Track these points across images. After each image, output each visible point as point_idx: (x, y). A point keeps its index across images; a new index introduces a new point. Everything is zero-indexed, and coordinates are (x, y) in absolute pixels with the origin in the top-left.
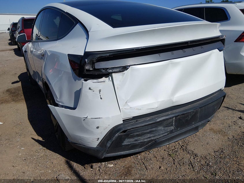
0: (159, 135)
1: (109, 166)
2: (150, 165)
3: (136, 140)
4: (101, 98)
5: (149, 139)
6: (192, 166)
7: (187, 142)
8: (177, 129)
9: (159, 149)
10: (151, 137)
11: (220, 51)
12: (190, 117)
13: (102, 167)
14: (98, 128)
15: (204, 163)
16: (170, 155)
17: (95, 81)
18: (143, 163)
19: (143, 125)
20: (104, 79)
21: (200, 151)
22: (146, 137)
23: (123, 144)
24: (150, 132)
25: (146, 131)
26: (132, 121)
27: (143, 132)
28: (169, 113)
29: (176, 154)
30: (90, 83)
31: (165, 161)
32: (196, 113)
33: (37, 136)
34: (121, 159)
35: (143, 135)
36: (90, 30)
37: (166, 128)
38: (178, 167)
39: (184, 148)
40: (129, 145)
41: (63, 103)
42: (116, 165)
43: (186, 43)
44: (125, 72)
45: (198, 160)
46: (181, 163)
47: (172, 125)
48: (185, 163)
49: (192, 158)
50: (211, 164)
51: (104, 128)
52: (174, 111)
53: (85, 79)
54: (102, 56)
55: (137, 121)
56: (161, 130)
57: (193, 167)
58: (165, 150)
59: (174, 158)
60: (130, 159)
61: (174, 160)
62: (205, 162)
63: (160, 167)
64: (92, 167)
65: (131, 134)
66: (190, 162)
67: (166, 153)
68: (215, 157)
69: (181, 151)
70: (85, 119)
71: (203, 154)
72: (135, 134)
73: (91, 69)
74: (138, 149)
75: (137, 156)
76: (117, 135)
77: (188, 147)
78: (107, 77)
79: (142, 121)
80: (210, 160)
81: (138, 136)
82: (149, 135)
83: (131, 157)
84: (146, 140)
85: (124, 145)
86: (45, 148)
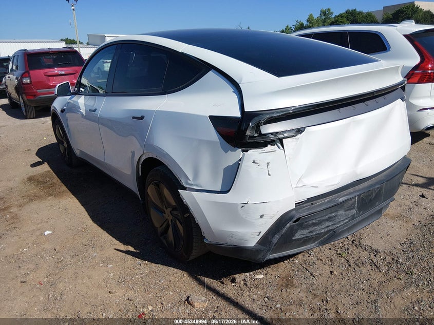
0: (339, 222)
1: (257, 277)
2: (316, 271)
3: (311, 232)
4: (269, 175)
5: (326, 230)
6: (376, 265)
7: (358, 235)
8: (360, 213)
9: (322, 248)
10: (329, 226)
11: (403, 101)
12: (374, 195)
13: (248, 280)
14: (262, 216)
15: (391, 260)
16: (340, 254)
17: (259, 150)
18: (306, 269)
19: (322, 208)
20: (269, 148)
21: (380, 245)
22: (323, 226)
23: (294, 238)
24: (330, 219)
25: (324, 218)
26: (306, 204)
27: (320, 219)
28: (351, 190)
29: (348, 253)
30: (253, 153)
31: (336, 263)
32: (380, 189)
33: (123, 245)
34: (272, 266)
35: (320, 223)
36: (241, 81)
37: (347, 212)
38: (356, 269)
39: (357, 243)
40: (301, 239)
41: (201, 187)
42: (268, 275)
43: (372, 93)
44: (299, 136)
45: (382, 258)
46: (359, 264)
47: (354, 208)
48: (364, 262)
49: (372, 255)
50: (401, 260)
51: (270, 217)
52: (357, 188)
53: (243, 149)
54: (272, 117)
55: (312, 204)
56: (341, 215)
57: (378, 268)
58: (330, 249)
59: (346, 259)
60: (284, 266)
61: (348, 261)
62: (393, 259)
63: (332, 272)
64: (233, 281)
65: (306, 224)
66: (371, 261)
67: (333, 252)
68: (403, 251)
69: (354, 248)
70: (244, 205)
71: (386, 248)
72: (311, 222)
73: (256, 135)
74: (309, 246)
75: (294, 261)
76: (288, 225)
77: (362, 241)
78: (274, 145)
79: (319, 203)
80: (399, 255)
81: (314, 225)
82: (327, 224)
83: (285, 262)
84: (323, 231)
85: (295, 240)
86: (146, 262)
